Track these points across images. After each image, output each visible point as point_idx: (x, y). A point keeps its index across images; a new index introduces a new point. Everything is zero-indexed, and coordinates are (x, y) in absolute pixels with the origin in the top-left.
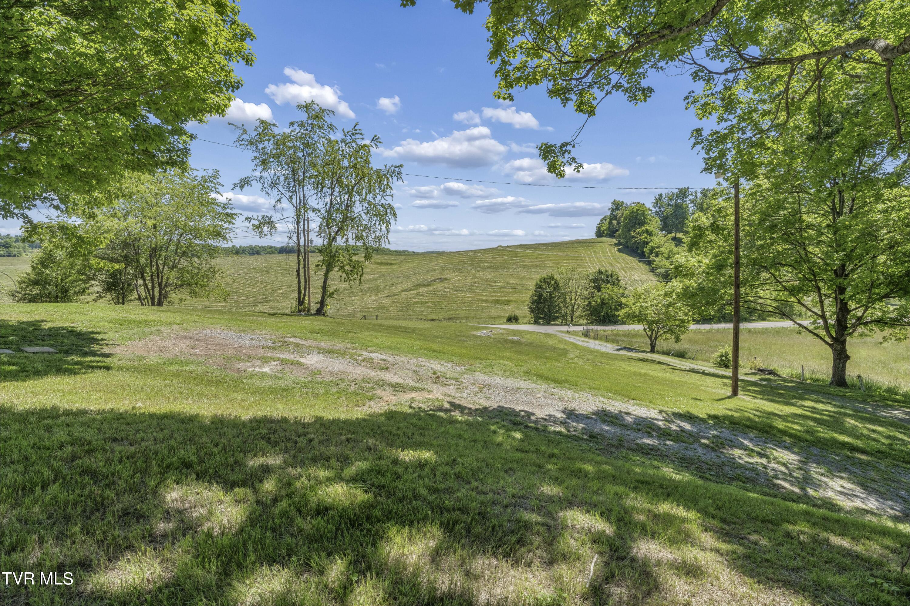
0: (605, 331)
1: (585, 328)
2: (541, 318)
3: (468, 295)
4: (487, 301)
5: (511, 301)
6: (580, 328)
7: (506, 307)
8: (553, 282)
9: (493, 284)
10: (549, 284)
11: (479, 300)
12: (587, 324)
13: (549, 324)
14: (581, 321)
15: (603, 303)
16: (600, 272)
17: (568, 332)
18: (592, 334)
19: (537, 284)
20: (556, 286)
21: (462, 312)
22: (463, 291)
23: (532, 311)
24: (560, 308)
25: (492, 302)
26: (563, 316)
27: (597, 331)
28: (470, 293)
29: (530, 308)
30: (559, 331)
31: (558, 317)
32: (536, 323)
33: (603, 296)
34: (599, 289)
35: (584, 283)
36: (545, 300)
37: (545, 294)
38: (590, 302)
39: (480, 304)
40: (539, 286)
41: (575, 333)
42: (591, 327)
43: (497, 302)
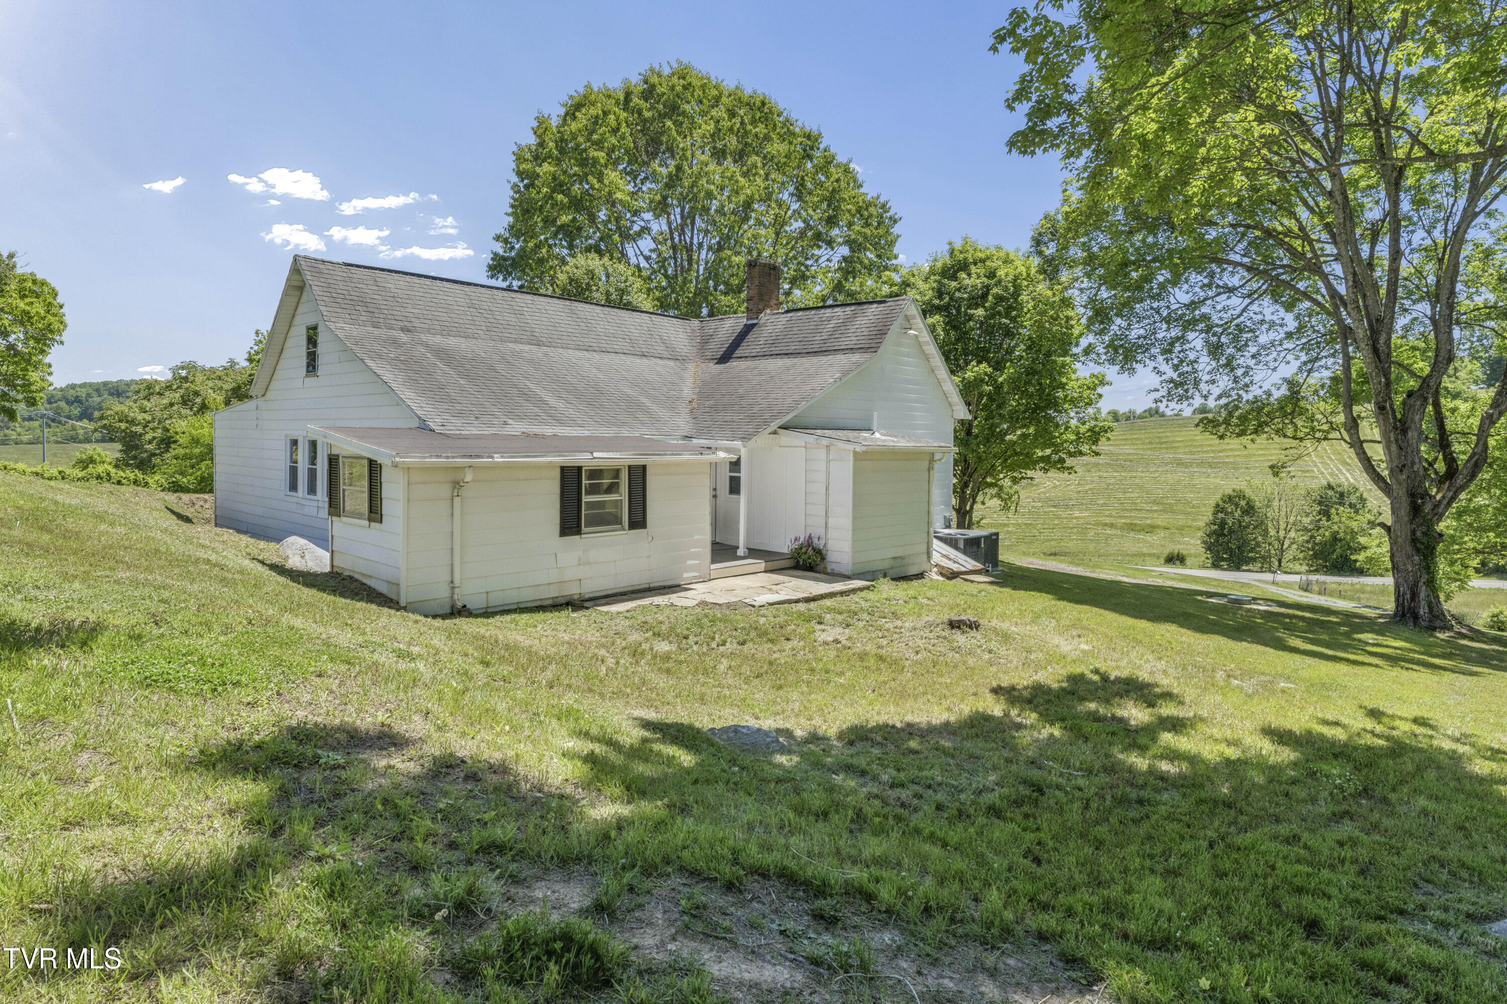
0: (1340, 584)
1: (1304, 577)
2: (1224, 559)
3: (1077, 514)
4: (1112, 526)
5: (1158, 527)
6: (1297, 578)
7: (1148, 537)
8: (1243, 503)
9: (1120, 495)
10: (1237, 505)
11: (1098, 524)
12: (1309, 572)
13: (1238, 569)
14: (1297, 567)
15: (1335, 539)
16: (1330, 487)
17: (1274, 583)
18: (1316, 588)
19: (1217, 505)
20: (1250, 510)
21: (1071, 544)
22: (1067, 506)
23: (1209, 548)
24: (1258, 545)
25: (1122, 529)
26: (1263, 557)
27: (1324, 583)
28: (1080, 510)
29: (1204, 542)
30: (1259, 581)
31: (1254, 560)
32: (1216, 566)
33: (1335, 528)
34: (1327, 514)
35: (1302, 504)
36: (1231, 531)
37: (1230, 522)
38: (1312, 537)
39: (1100, 530)
40: (1218, 509)
41: (1288, 585)
42: (1313, 577)
43: (1132, 527)
